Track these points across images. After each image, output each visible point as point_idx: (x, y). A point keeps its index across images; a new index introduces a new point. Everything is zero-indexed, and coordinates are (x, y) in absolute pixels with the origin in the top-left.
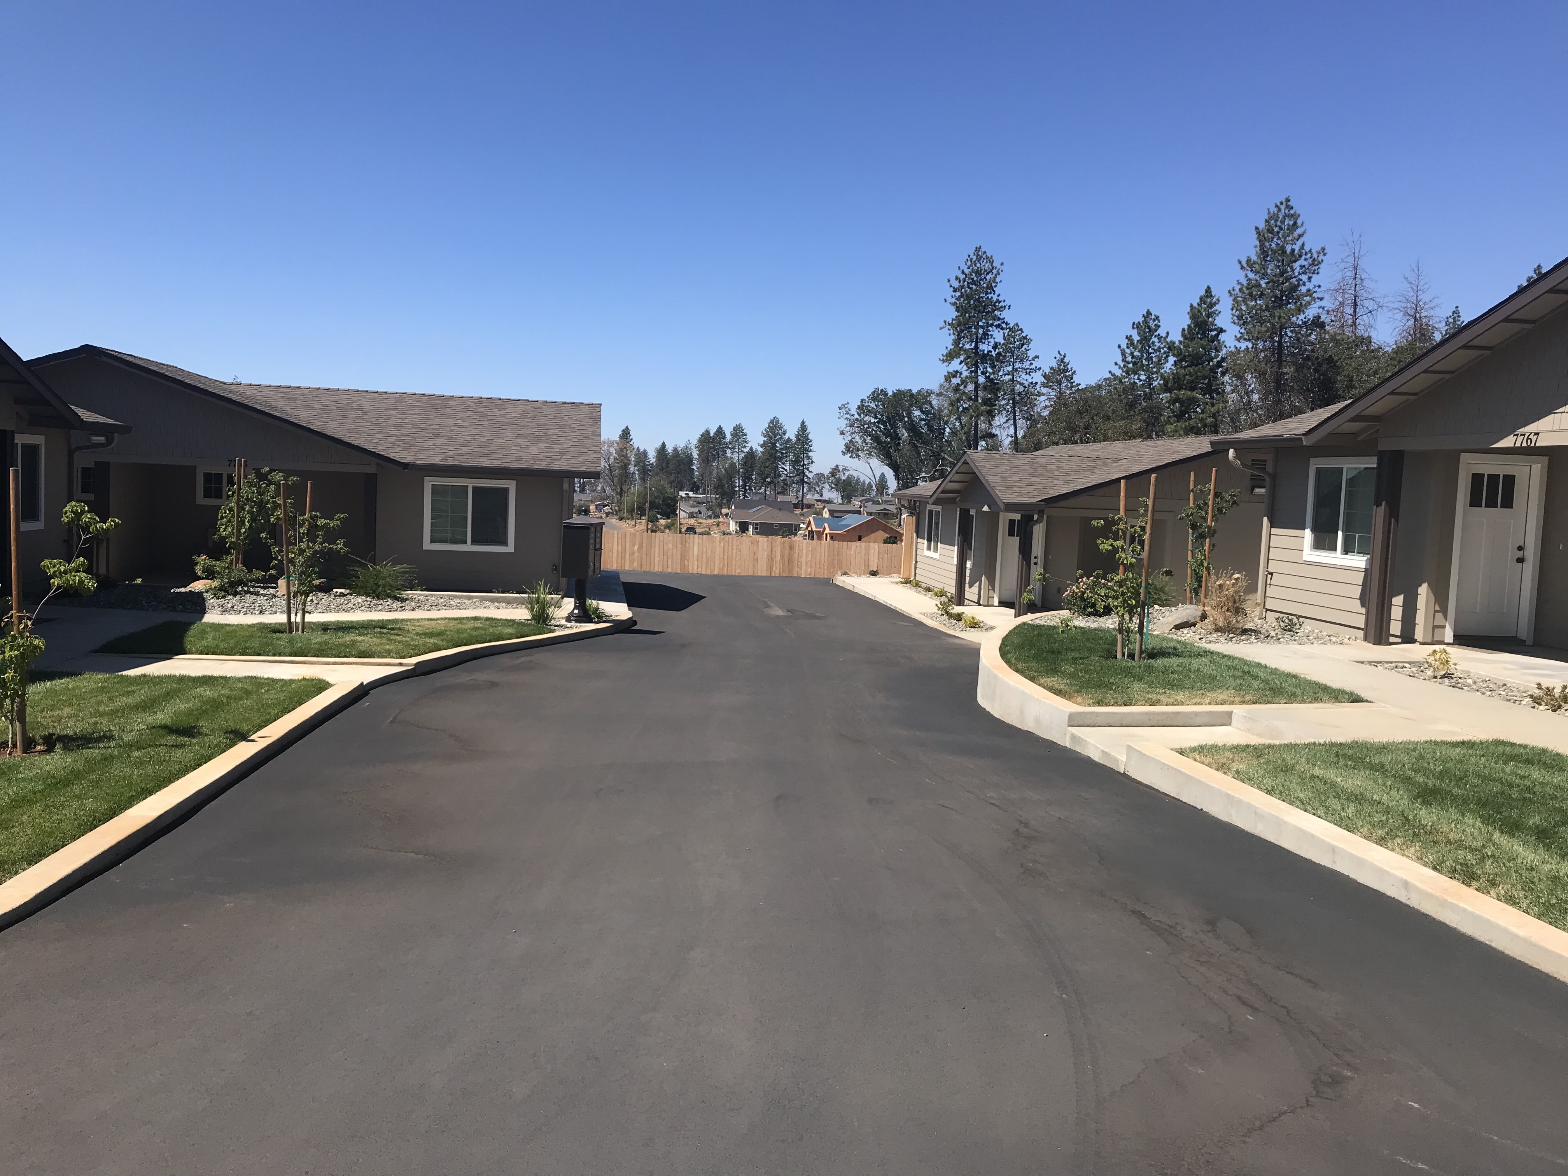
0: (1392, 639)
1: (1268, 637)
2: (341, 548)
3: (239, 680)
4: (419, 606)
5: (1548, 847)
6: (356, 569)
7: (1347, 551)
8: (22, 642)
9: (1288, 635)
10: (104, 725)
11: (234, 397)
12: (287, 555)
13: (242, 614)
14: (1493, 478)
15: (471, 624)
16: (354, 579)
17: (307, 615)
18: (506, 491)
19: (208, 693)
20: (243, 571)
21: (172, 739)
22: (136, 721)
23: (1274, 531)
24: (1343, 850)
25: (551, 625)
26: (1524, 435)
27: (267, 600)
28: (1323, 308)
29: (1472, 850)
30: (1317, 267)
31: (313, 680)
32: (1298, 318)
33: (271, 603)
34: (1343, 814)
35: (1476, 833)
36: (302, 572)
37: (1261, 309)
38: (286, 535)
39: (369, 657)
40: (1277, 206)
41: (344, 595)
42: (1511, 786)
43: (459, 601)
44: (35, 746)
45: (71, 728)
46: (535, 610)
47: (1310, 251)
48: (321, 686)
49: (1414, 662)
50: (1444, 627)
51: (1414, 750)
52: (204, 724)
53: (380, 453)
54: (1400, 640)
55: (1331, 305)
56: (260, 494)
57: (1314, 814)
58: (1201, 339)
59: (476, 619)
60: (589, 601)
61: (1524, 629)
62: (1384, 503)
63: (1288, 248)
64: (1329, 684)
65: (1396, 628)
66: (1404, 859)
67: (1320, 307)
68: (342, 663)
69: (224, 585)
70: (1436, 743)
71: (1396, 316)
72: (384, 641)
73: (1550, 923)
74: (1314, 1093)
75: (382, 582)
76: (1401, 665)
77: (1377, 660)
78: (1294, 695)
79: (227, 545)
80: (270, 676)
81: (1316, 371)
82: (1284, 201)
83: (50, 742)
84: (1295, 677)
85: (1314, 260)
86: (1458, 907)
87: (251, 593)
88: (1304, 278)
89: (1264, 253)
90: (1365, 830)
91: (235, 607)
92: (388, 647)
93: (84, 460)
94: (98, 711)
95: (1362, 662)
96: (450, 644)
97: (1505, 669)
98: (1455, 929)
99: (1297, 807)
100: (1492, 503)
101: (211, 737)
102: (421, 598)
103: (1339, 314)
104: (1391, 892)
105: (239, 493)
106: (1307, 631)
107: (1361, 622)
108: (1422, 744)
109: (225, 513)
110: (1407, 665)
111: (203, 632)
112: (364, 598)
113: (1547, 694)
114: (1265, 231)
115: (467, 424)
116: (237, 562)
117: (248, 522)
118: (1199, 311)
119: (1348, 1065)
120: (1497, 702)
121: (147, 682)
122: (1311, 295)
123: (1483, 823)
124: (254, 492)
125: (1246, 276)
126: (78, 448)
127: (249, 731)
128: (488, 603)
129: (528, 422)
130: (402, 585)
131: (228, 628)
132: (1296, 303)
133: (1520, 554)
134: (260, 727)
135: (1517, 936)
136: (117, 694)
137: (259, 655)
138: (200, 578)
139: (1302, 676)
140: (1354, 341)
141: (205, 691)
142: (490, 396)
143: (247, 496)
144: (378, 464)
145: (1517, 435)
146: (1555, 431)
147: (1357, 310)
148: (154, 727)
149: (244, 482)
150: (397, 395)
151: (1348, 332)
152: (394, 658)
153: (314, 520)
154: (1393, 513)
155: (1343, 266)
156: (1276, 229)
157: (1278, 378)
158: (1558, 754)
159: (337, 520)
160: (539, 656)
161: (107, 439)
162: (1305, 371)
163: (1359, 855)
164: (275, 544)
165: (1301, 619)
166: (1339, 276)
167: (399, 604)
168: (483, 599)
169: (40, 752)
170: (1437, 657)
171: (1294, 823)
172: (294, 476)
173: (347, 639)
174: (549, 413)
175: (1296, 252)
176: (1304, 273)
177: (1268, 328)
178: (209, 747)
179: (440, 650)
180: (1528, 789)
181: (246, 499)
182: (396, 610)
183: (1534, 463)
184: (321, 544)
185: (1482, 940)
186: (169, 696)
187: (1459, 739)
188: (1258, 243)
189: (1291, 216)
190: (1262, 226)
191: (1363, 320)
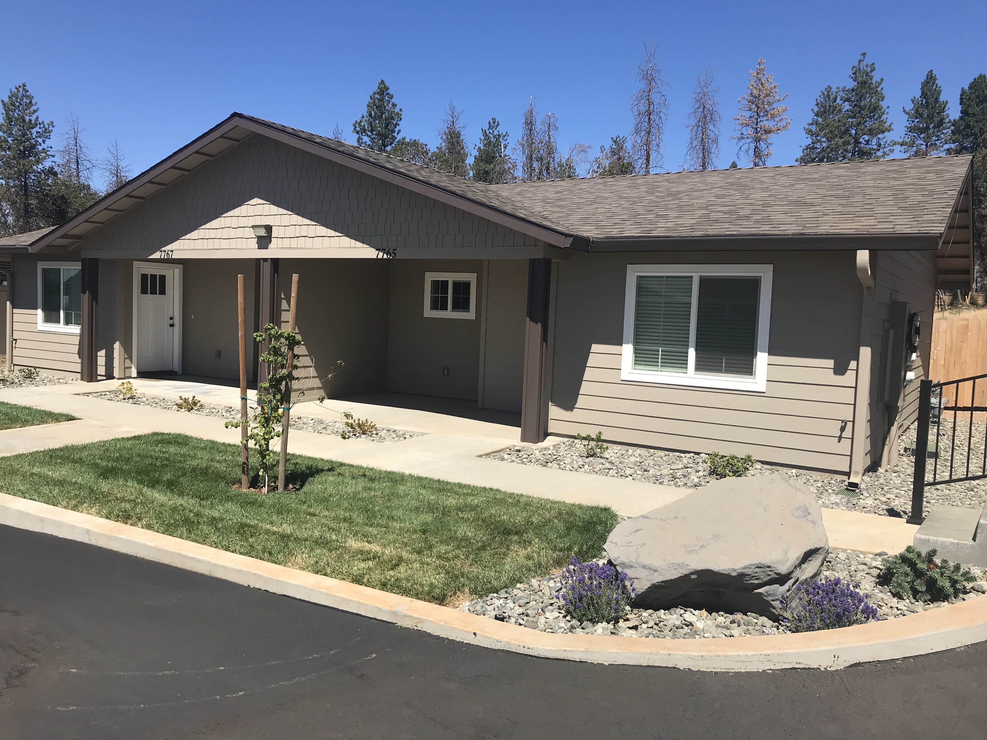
0: (99, 378)
1: (12, 383)
5: (172, 491)
7: (68, 322)
9: (28, 381)
14: (153, 277)
23: (15, 311)
24: (48, 518)
26: (165, 251)
28: (55, 162)
29: (129, 501)
30: (48, 135)
32: (37, 167)
34: (50, 495)
35: (133, 490)
37: (9, 158)
40: (16, 88)
42: (157, 459)
47: (43, 122)
49: (112, 391)
50: (131, 368)
51: (104, 446)
54: (105, 378)
55: (61, 161)
57: (31, 499)
61: (176, 365)
62: (87, 292)
63: (27, 118)
64: (53, 411)
65: (101, 370)
66: (89, 516)
67: (52, 162)
70: (118, 440)
71: (105, 174)
73: (170, 535)
74: (6, 686)
76: (104, 393)
77: (89, 392)
78: (27, 421)
81: (53, 204)
82: (21, 85)
84: (29, 408)
85: (46, 129)
86: (118, 537)
88: (40, 140)
89: (9, 119)
90: (64, 503)
95: (79, 394)
97: (165, 390)
98: (117, 552)
99: (19, 496)
100: (153, 292)
103: (67, 168)
104: (79, 539)
106: (43, 377)
107: (78, 368)
108: (110, 441)
110: (108, 393)
113: (185, 402)
114: (10, 104)
119: (33, 659)
120: (159, 410)
122: (45, 153)
123: (138, 484)
132: (35, 157)
133: (171, 322)
135: (150, 547)
139: (34, 408)
140: (78, 187)
145: (161, 251)
146: (181, 250)
147: (79, 166)
151: (74, 180)
154: (94, 297)
155: (67, 136)
156: (17, 104)
157: (27, 206)
158: (186, 436)
162: (46, 204)
163: (58, 520)
165: (37, 370)
166: (65, 143)
170: (125, 386)
171: (14, 508)
175: (33, 121)
176: (40, 137)
177: (16, 172)
180: (167, 459)
183: (177, 268)
185: (132, 554)
187: (133, 435)
188: (4, 112)
189: (28, 97)
190: (6, 100)
191: (84, 174)
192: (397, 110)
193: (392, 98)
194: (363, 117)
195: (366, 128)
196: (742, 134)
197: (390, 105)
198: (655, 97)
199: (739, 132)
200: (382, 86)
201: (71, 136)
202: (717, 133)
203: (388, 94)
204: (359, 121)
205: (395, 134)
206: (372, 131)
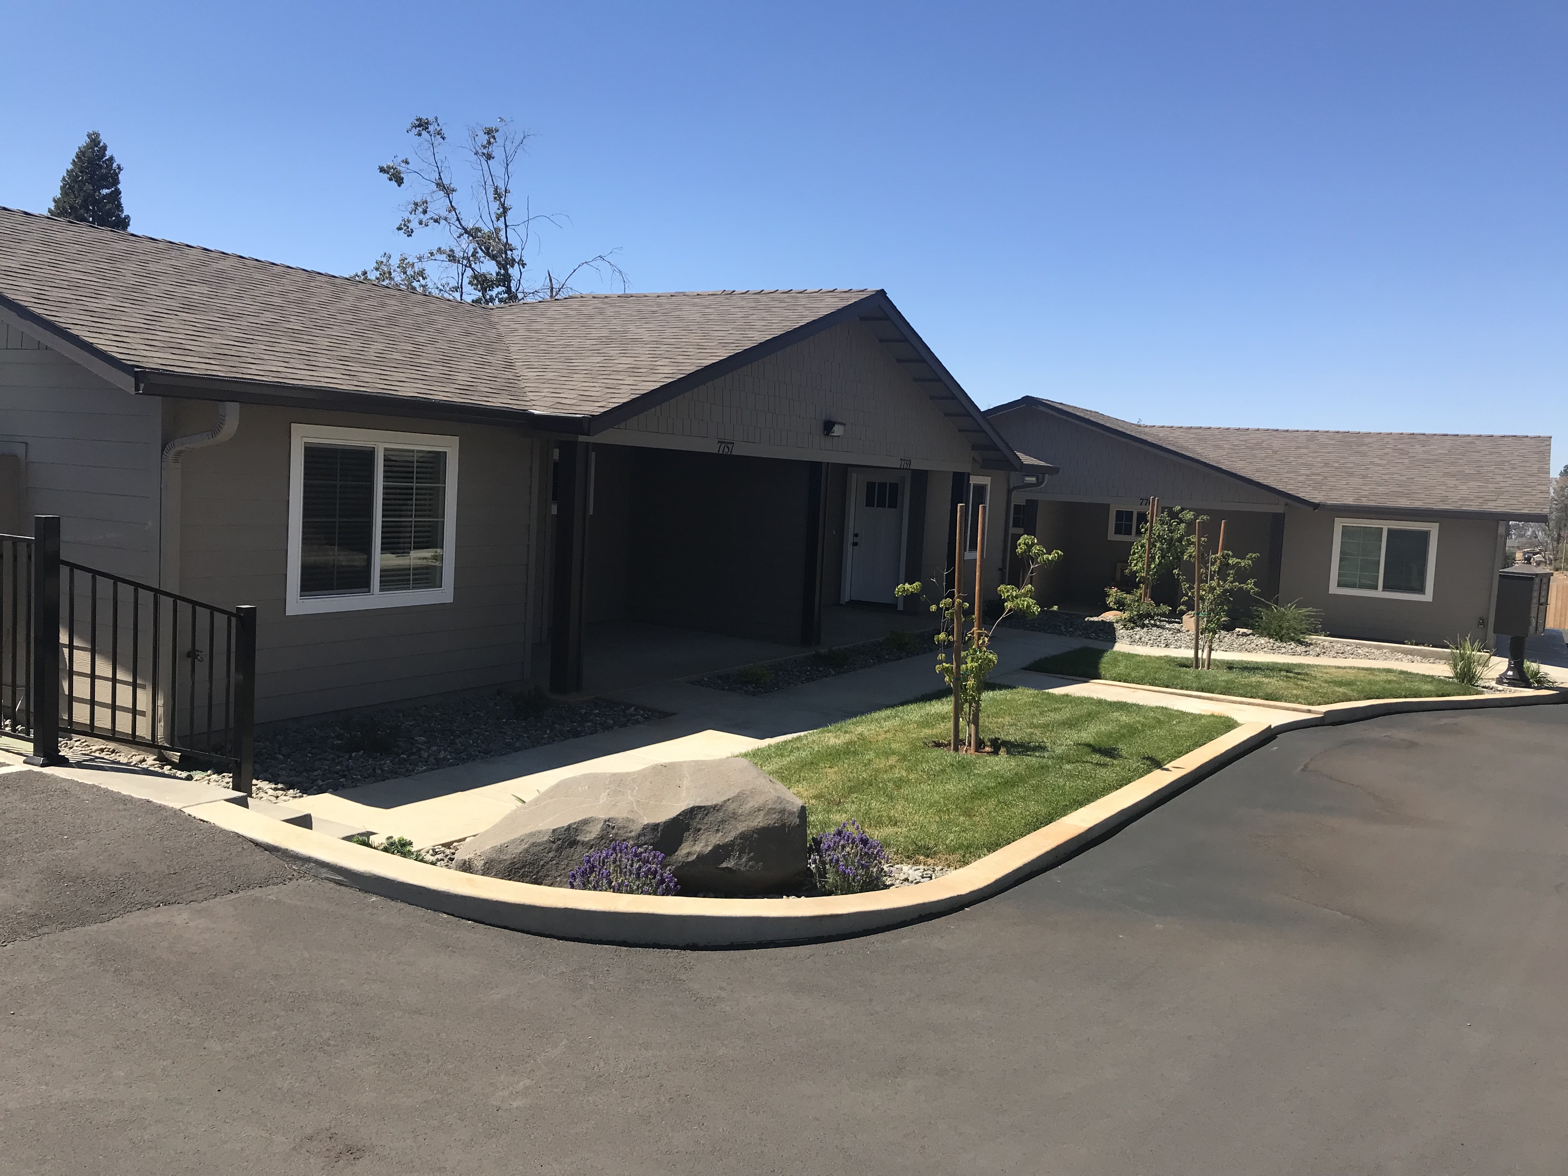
2: (1251, 588)
3: (1152, 709)
4: (1324, 653)
6: (1260, 609)
8: (980, 655)
10: (1038, 736)
11: (1150, 439)
12: (1198, 592)
13: (1149, 646)
15: (1383, 677)
16: (1257, 619)
17: (1213, 653)
18: (1426, 535)
19: (1124, 718)
20: (1151, 605)
21: (1096, 757)
22: (1064, 736)
25: (1477, 686)
27: (1172, 634)
31: (1221, 717)
33: (1176, 638)
36: (1212, 610)
38: (1199, 570)
39: (1276, 700)
41: (1247, 635)
43: (1367, 650)
44: (984, 748)
45: (1012, 735)
46: (1459, 667)
48: (1229, 725)
52: (1123, 748)
53: (1290, 492)
56: (1171, 531)
59: (1389, 671)
60: (1527, 663)
68: (1249, 704)
69: (1133, 617)
72: (1291, 685)
75: (1286, 625)
79: (1137, 579)
80: (1180, 709)
83: (997, 746)
87: (1158, 627)
91: (1143, 639)
92: (1295, 692)
93: (1019, 498)
94: (1032, 723)
96: (1362, 696)
101: (1130, 761)
102: (1326, 644)
105: (1151, 530)
109: (1137, 549)
111: (1115, 662)
112: (1267, 639)
115: (1384, 462)
116: (1145, 596)
117: (1158, 558)
121: (1071, 702)
124: (1165, 530)
126: (1014, 488)
127: (1164, 760)
128: (1400, 656)
129: (1457, 459)
130: (1306, 629)
131: (1138, 658)
134: (1174, 758)
136: (1046, 709)
137: (1167, 687)
138: (1111, 609)
141: (1122, 715)
142: (1412, 432)
143: (1159, 533)
144: (1286, 504)
148: (1079, 744)
149: (1156, 520)
150: (1309, 433)
152: (1302, 704)
153: (1226, 559)
159: (1248, 559)
160: (1465, 719)
161: (1038, 479)
164: (1187, 581)
167: (1303, 648)
168: (1393, 651)
169: (988, 753)
172: (1205, 515)
173: (1253, 679)
174: (1484, 448)
178: (1129, 770)
179: (1350, 700)
181: (1157, 536)
182: (1300, 655)
184: (1232, 582)
186: (1090, 716)
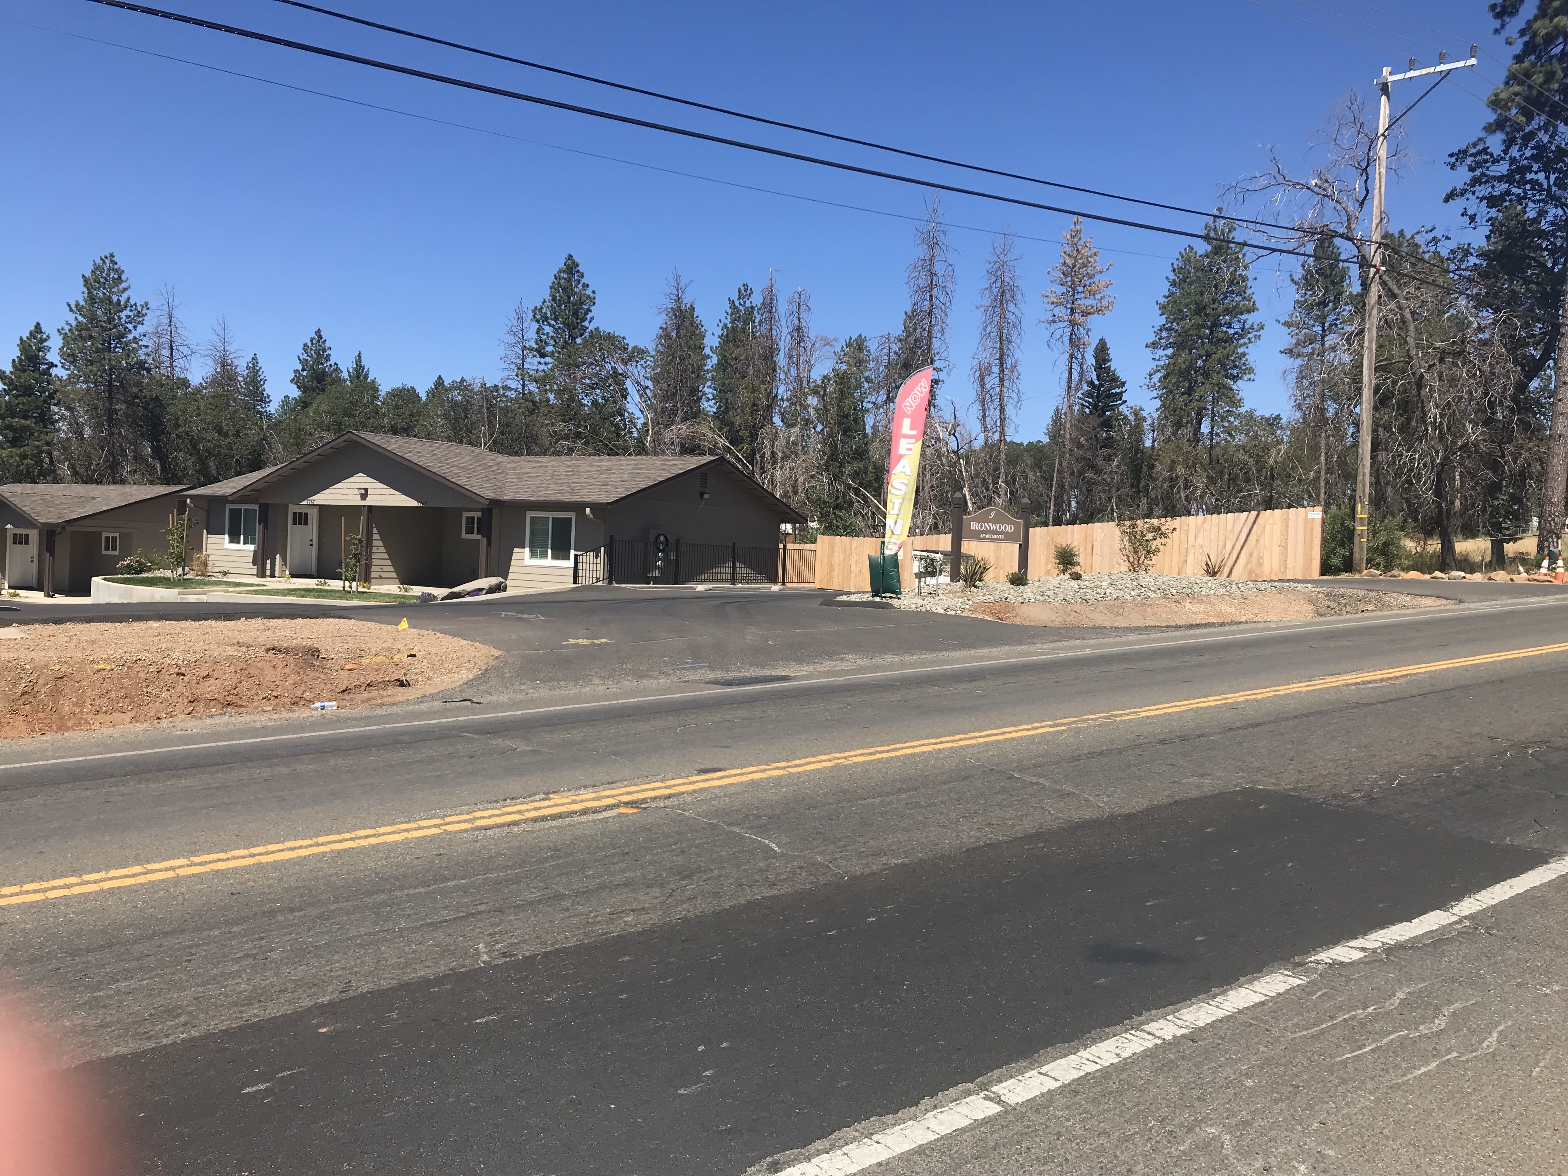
0: (267, 575)
7: (244, 543)
14: (301, 514)
23: (209, 536)
30: (141, 319)
37: (91, 350)
40: (102, 259)
47: (135, 304)
50: (286, 570)
54: (270, 576)
58: (32, 371)
61: (314, 572)
62: (261, 523)
63: (115, 298)
71: (207, 362)
82: (108, 255)
85: (139, 312)
88: (130, 326)
89: (91, 299)
100: (300, 524)
107: (254, 570)
114: (92, 280)
118: (30, 346)
122: (137, 343)
125: (76, 319)
132: (123, 348)
133: (311, 542)
140: (172, 381)
145: (308, 500)
146: (319, 500)
147: (174, 353)
151: (167, 372)
154: (266, 527)
156: (102, 280)
157: (111, 412)
175: (122, 303)
176: (130, 322)
177: (99, 368)
183: (316, 510)
188: (86, 290)
189: (116, 271)
190: (88, 274)
191: (179, 363)
192: (589, 292)
193: (582, 277)
194: (545, 301)
195: (549, 315)
196: (1054, 316)
197: (580, 286)
198: (938, 268)
199: (1051, 314)
200: (570, 262)
201: (164, 313)
202: (1019, 315)
203: (578, 271)
204: (539, 307)
205: (586, 323)
206: (556, 319)
